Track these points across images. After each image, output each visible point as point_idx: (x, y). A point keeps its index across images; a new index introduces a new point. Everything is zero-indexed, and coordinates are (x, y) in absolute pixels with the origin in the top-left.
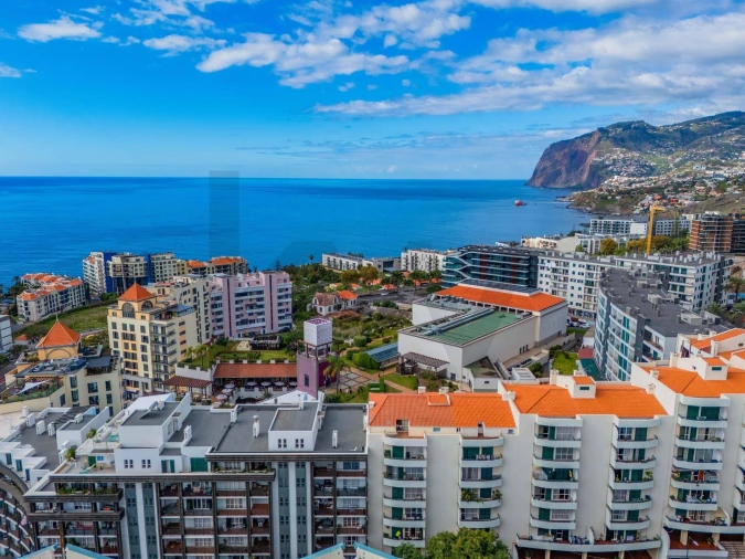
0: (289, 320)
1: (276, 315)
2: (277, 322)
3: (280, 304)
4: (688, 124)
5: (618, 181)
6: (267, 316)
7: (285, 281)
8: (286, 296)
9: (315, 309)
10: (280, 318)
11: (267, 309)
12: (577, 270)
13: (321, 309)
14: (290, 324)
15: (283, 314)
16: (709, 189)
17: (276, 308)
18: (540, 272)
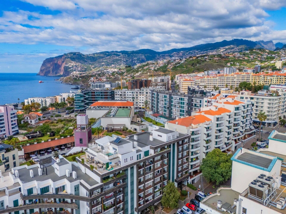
0: (17, 129)
1: (11, 127)
2: (11, 130)
3: (12, 121)
4: (94, 54)
5: (76, 73)
6: (6, 128)
7: (12, 109)
8: (14, 117)
9: (27, 122)
10: (13, 128)
11: (6, 124)
12: (129, 94)
13: (31, 122)
14: (18, 131)
15: (14, 126)
16: (110, 76)
17: (10, 123)
18: (115, 96)
